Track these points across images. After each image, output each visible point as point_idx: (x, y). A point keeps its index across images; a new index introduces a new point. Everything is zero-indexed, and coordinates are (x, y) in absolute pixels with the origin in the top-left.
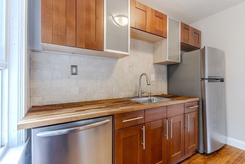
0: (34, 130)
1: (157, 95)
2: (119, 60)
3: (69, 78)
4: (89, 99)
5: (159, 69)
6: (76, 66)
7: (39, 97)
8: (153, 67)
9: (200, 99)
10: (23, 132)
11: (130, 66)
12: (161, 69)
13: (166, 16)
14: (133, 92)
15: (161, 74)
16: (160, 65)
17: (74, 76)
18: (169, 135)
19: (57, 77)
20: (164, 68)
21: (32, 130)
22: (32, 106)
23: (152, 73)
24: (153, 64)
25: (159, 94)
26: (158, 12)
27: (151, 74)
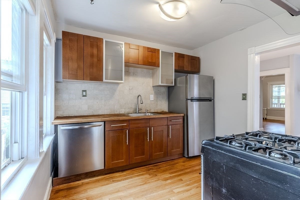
0: (60, 125)
1: (156, 112)
2: (119, 85)
3: (81, 99)
4: (95, 114)
5: (158, 90)
6: (85, 91)
7: (61, 111)
8: (153, 89)
9: (185, 115)
10: (53, 126)
11: (129, 89)
12: (161, 90)
13: (159, 50)
14: (133, 109)
15: (160, 95)
16: (160, 87)
17: (84, 97)
18: (150, 138)
19: (72, 98)
20: (165, 90)
21: (58, 125)
22: (56, 116)
23: (152, 94)
24: (153, 86)
25: (159, 111)
26: (150, 48)
27: (150, 95)
